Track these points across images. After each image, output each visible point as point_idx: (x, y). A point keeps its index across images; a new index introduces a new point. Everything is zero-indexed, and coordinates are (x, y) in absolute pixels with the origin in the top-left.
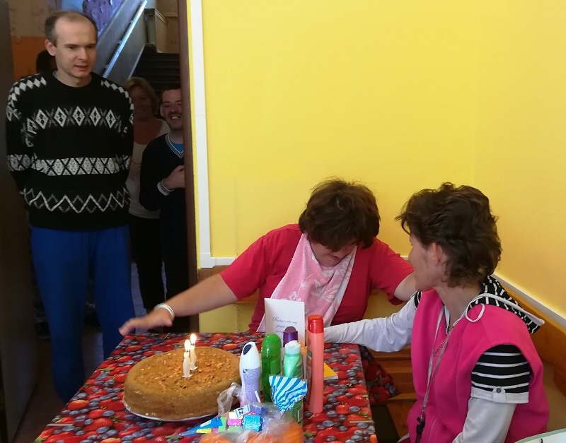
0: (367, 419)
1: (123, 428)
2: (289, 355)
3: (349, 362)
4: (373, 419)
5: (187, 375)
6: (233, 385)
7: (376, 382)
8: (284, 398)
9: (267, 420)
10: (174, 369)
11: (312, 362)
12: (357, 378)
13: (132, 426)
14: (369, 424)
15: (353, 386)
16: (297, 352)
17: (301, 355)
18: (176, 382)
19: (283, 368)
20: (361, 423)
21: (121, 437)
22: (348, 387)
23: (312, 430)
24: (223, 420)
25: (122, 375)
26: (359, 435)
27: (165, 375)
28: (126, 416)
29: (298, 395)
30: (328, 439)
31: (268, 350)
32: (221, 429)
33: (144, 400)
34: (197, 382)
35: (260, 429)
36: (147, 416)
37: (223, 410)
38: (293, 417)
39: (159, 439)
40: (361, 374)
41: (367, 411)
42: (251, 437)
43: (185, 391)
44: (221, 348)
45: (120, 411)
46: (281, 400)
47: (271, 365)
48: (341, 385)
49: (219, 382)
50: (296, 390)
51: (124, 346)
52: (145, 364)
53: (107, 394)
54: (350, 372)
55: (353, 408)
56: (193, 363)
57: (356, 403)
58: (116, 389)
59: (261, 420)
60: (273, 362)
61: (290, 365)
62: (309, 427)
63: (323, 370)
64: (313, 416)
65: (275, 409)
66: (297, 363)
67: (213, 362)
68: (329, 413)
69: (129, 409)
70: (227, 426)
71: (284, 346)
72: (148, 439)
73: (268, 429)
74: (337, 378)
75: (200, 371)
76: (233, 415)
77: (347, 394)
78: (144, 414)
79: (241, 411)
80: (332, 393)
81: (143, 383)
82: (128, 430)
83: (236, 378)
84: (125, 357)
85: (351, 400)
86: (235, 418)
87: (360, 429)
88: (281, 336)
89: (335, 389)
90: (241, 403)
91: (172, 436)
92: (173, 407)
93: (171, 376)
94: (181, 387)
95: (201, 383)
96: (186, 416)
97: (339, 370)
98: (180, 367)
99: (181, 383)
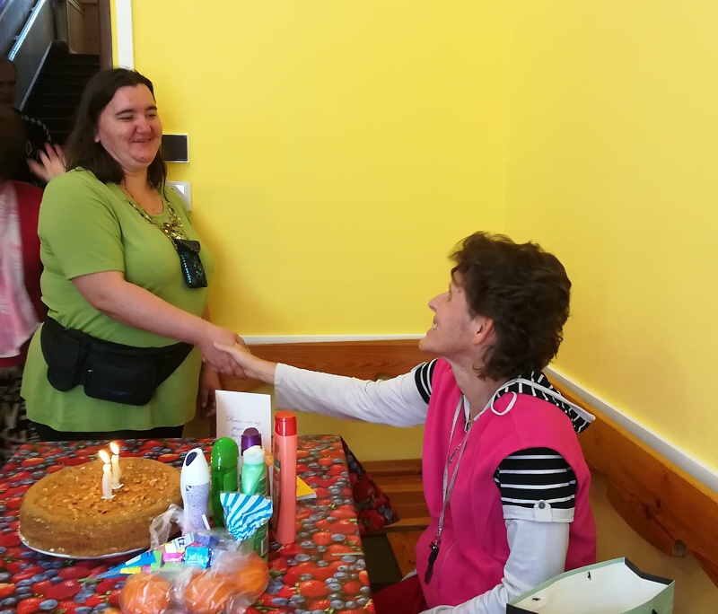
0: (355, 550)
1: (19, 570)
2: (248, 466)
3: (331, 476)
4: (364, 550)
5: (108, 496)
6: (172, 508)
7: (368, 503)
8: (240, 523)
9: (218, 554)
10: (89, 488)
11: (280, 476)
12: (342, 497)
13: (31, 567)
14: (358, 557)
15: (337, 507)
16: (261, 461)
17: (266, 466)
18: (92, 505)
19: (241, 485)
20: (347, 556)
21: (16, 582)
22: (330, 509)
23: (281, 566)
24: (157, 555)
25: (16, 499)
26: (344, 571)
27: (78, 497)
28: (23, 554)
29: (260, 518)
30: (303, 578)
31: (220, 459)
32: (155, 567)
33: (47, 530)
34: (122, 505)
35: (208, 566)
36: (51, 553)
37: (157, 541)
38: (255, 549)
39: (69, 584)
40: (348, 492)
41: (355, 540)
42: (195, 576)
43: (106, 517)
44: (157, 460)
45: (13, 547)
46: (237, 526)
47: (224, 478)
48: (321, 507)
49: (152, 504)
50: (258, 511)
51: (19, 459)
52: (49, 482)
54: (333, 489)
55: (336, 537)
56: (116, 479)
57: (341, 530)
58: (9, 518)
59: (210, 553)
60: (227, 476)
61: (250, 479)
62: (277, 562)
63: (296, 487)
64: (283, 548)
65: (228, 537)
66: (260, 477)
67: (145, 478)
68: (303, 544)
69: (27, 544)
70: (163, 563)
71: (242, 455)
72: (54, 583)
73: (218, 565)
74: (315, 496)
75: (126, 489)
76: (171, 547)
77: (329, 518)
78: (48, 550)
79: (181, 541)
80: (308, 517)
81: (45, 508)
82: (26, 573)
83: (176, 498)
84: (20, 474)
85: (334, 526)
86: (174, 551)
87: (345, 564)
88: (238, 441)
89: (314, 513)
90: (183, 532)
91: (87, 580)
92: (89, 539)
93: (86, 498)
94: (100, 511)
95: (126, 506)
96: (107, 551)
97: (319, 487)
98: (97, 485)
99: (99, 506)
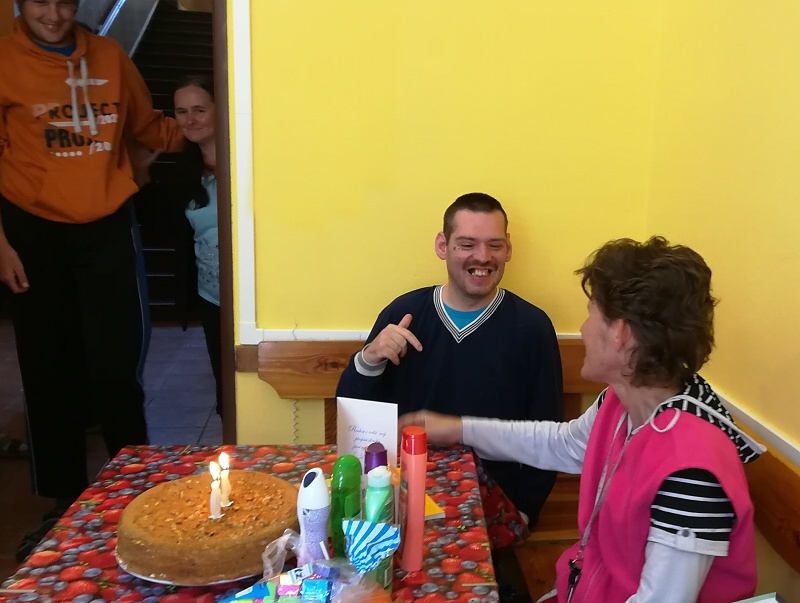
0: (487, 580)
1: (115, 597)
2: (373, 489)
3: (462, 493)
4: (497, 580)
5: (216, 515)
6: (287, 532)
7: (498, 518)
8: (365, 554)
9: (340, 588)
10: (195, 505)
11: (407, 498)
12: (474, 518)
13: (129, 593)
14: (490, 588)
15: (468, 529)
16: (386, 483)
17: (391, 488)
18: (198, 526)
19: (364, 504)
20: (479, 586)
22: (460, 531)
23: (406, 597)
24: (271, 587)
25: (114, 511)
27: (182, 515)
28: (120, 577)
29: (386, 548)
31: (341, 479)
33: (146, 554)
34: (231, 526)
35: (328, 600)
36: (152, 578)
37: (271, 570)
38: (378, 580)
40: (480, 511)
41: (488, 568)
43: (213, 540)
44: (269, 470)
45: (110, 569)
46: (360, 557)
47: (345, 503)
48: (450, 528)
49: (265, 526)
50: (383, 541)
51: (117, 465)
52: (151, 497)
53: (89, 541)
54: (464, 508)
55: (467, 564)
56: (225, 496)
57: (472, 556)
58: (105, 534)
60: (349, 497)
61: (374, 503)
62: (401, 593)
63: (424, 506)
64: (408, 576)
65: (350, 569)
66: (386, 500)
67: (257, 495)
68: (431, 571)
69: (125, 568)
70: (277, 597)
71: (366, 474)
73: (339, 602)
74: (444, 516)
75: (237, 508)
76: (287, 579)
77: (459, 542)
78: (148, 575)
79: (298, 573)
80: (436, 540)
81: (146, 528)
82: (123, 600)
83: (292, 520)
84: (119, 483)
85: (463, 552)
86: (290, 584)
87: (476, 596)
88: (361, 455)
89: (443, 535)
90: (300, 560)
92: (193, 565)
93: (191, 517)
94: (207, 534)
95: (237, 527)
96: (214, 578)
97: (447, 505)
98: (205, 502)
99: (206, 527)
